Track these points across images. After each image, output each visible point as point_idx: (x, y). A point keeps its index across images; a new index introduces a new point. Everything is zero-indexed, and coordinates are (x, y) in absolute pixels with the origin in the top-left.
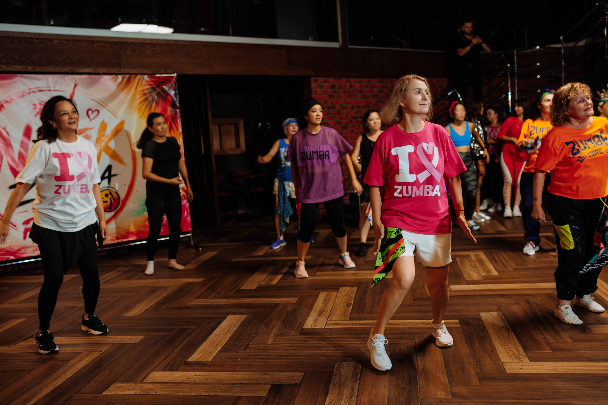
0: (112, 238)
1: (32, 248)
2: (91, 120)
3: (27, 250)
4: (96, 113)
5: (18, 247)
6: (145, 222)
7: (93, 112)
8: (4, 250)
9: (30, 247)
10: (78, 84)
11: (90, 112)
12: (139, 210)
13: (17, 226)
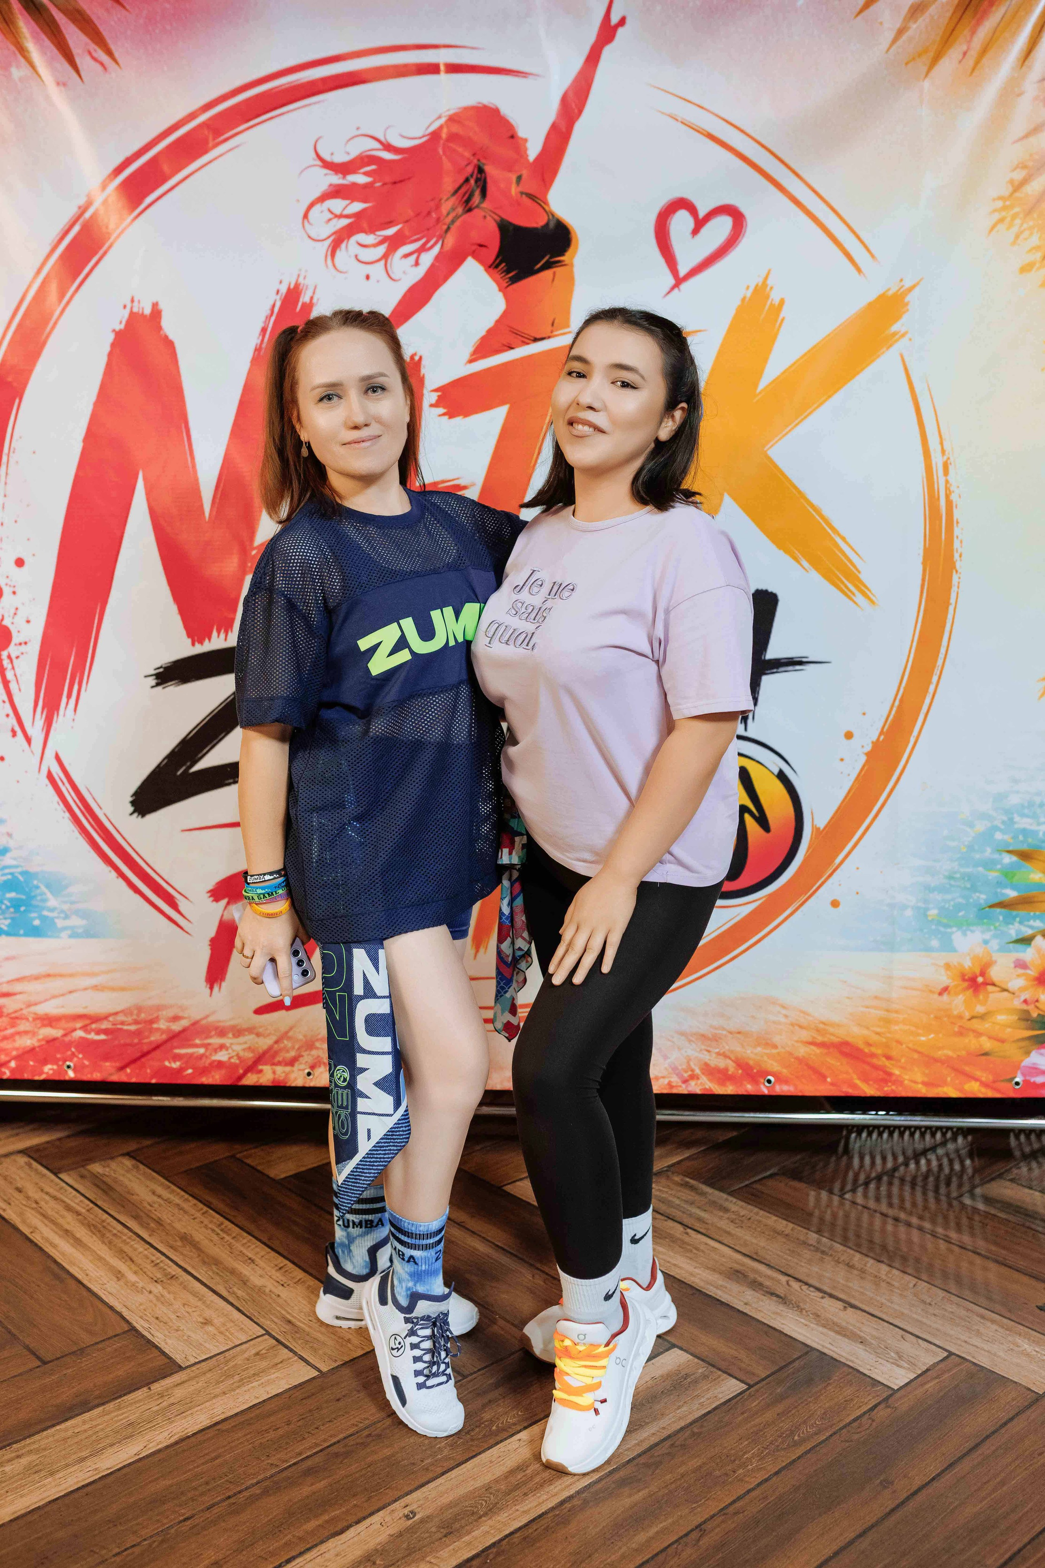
0: (722, 1063)
1: (249, 1039)
2: (679, 281)
3: (222, 1047)
4: (722, 226)
5: (176, 1018)
6: (945, 989)
7: (699, 224)
8: (105, 1025)
9: (238, 1032)
10: (622, 22)
11: (681, 222)
12: (922, 913)
13: (182, 904)
